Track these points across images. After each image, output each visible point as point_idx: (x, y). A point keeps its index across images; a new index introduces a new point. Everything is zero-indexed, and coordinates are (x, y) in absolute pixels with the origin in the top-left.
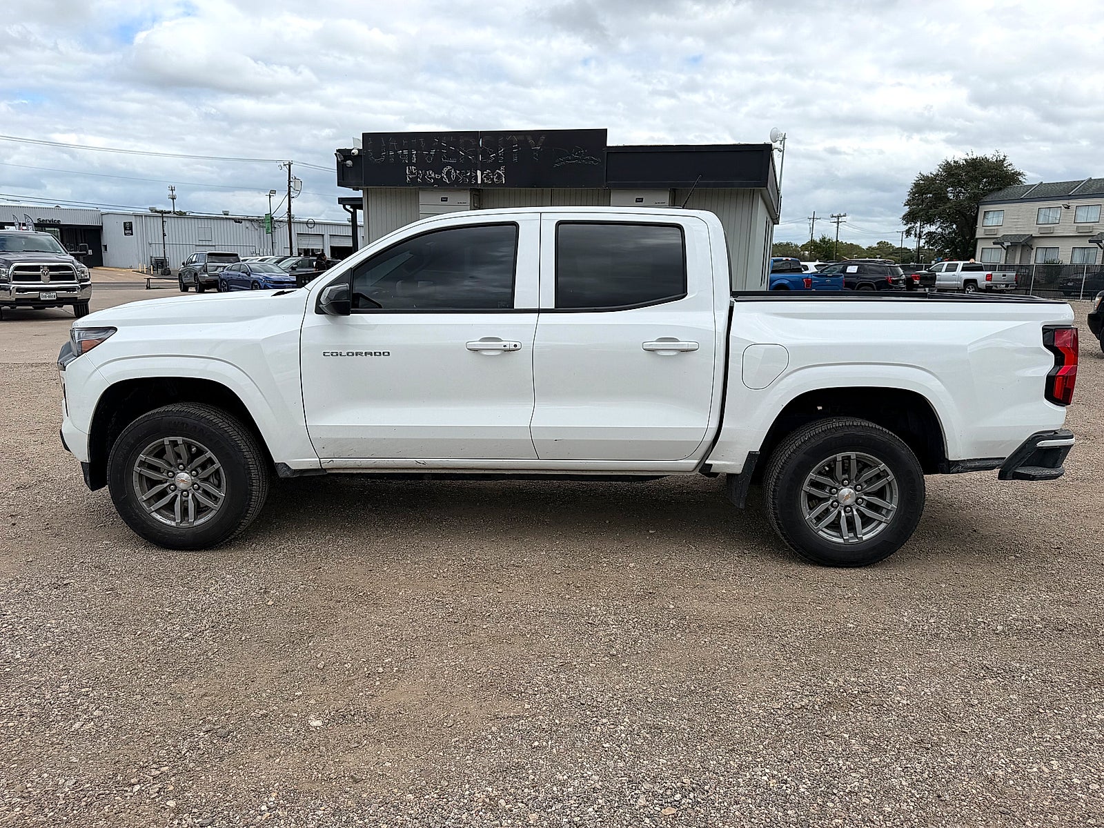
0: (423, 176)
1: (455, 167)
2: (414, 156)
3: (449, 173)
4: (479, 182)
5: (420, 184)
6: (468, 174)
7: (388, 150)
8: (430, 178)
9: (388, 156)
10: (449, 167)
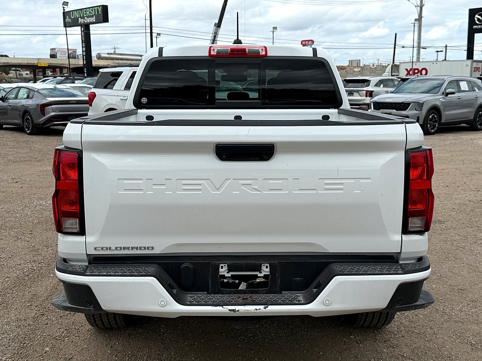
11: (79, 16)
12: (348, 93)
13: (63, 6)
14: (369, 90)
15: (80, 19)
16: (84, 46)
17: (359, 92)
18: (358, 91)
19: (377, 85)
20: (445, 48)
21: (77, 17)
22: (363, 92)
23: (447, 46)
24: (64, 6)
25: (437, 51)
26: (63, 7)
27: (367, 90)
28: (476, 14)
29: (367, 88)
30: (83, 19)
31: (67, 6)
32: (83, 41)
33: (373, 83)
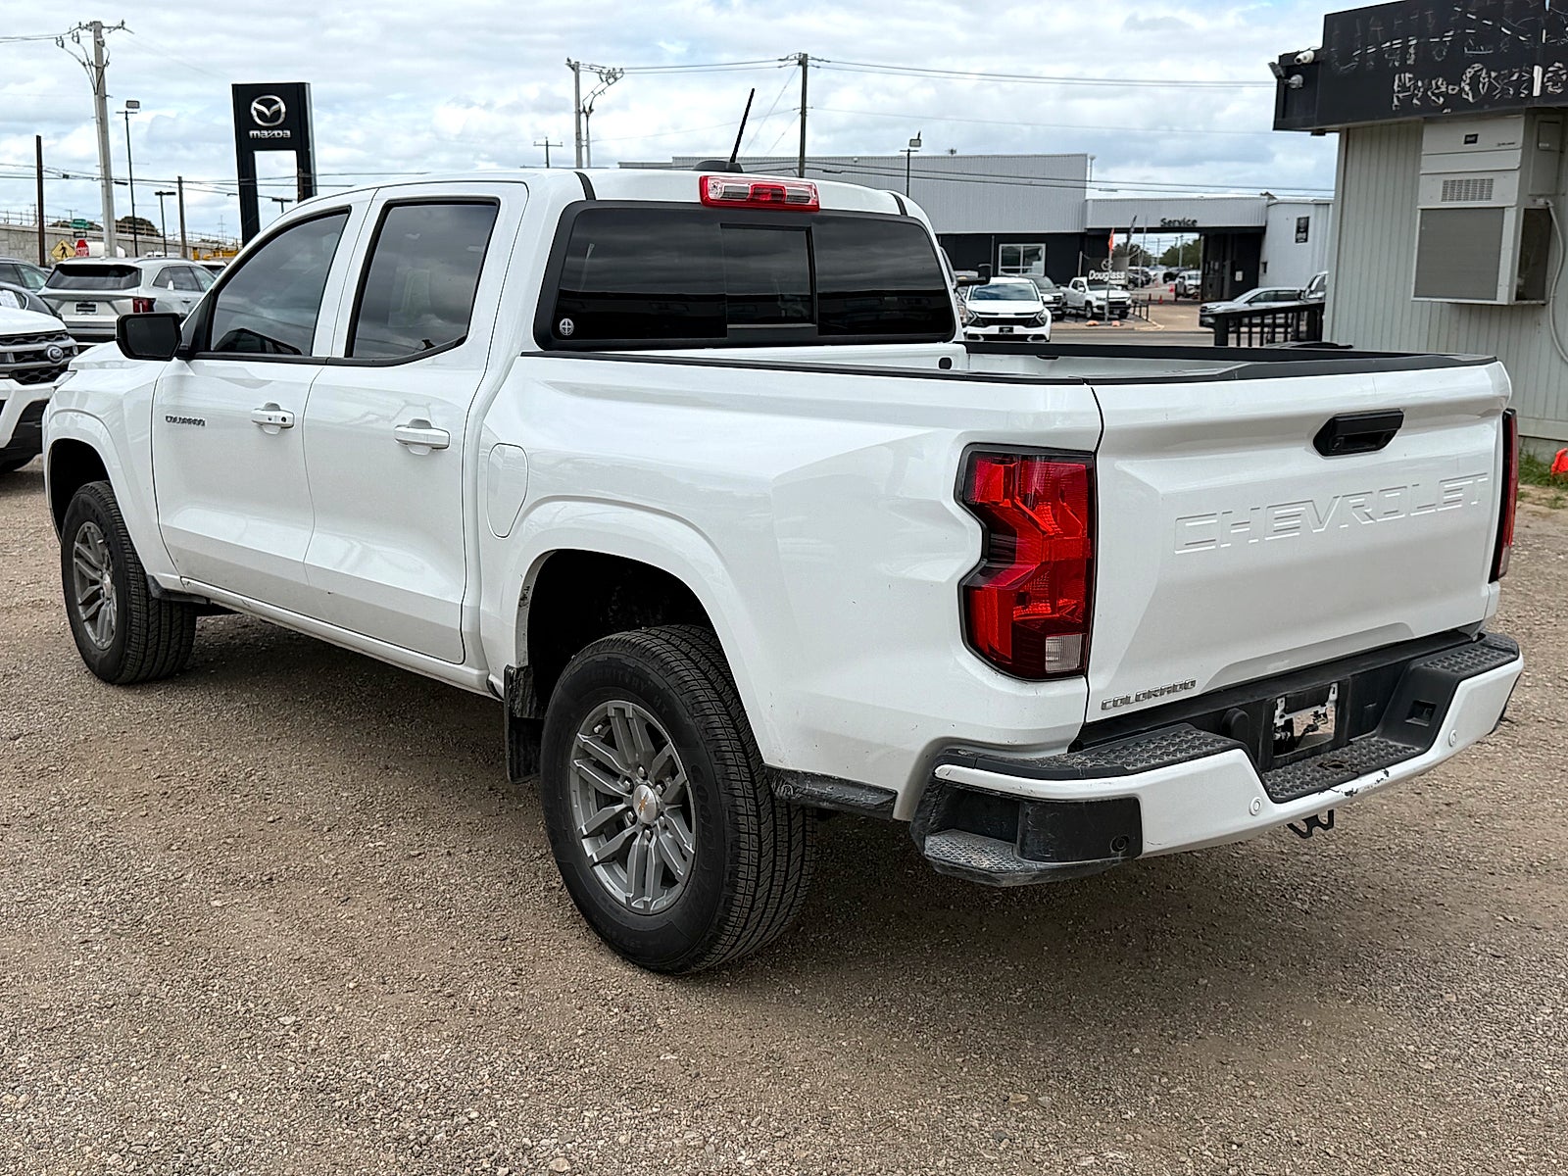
0: (1425, 92)
1: (1489, 63)
2: (1412, 50)
3: (1475, 81)
4: (1536, 92)
5: (1418, 110)
6: (1515, 78)
7: (1365, 46)
8: (1438, 96)
9: (1364, 56)
10: (1477, 66)
12: (78, 306)
14: (140, 295)
17: (114, 302)
18: (108, 300)
19: (159, 283)
20: (177, 185)
22: (124, 304)
23: (183, 179)
25: (158, 191)
27: (136, 295)
28: (253, 100)
29: (135, 289)
33: (146, 278)
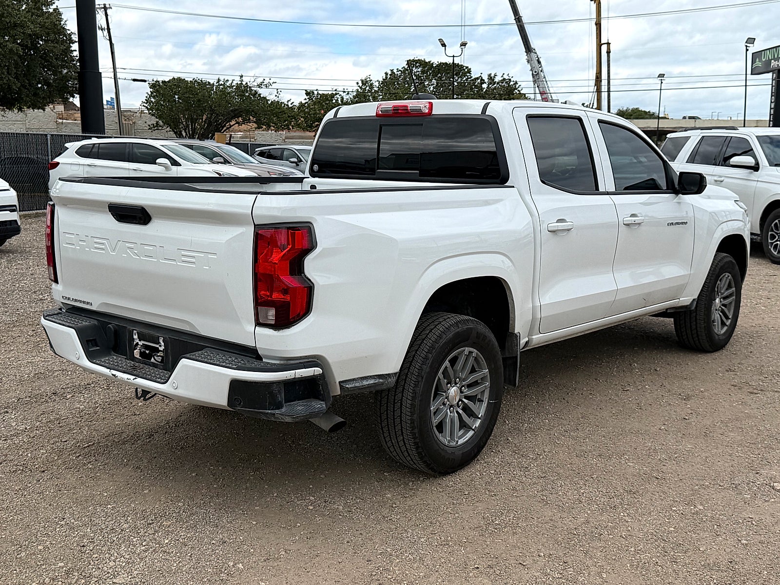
11: (772, 58)
13: (746, 44)
15: (773, 61)
16: (773, 101)
21: (770, 58)
24: (748, 45)
26: (746, 46)
30: (777, 62)
31: (753, 43)
32: (773, 94)
